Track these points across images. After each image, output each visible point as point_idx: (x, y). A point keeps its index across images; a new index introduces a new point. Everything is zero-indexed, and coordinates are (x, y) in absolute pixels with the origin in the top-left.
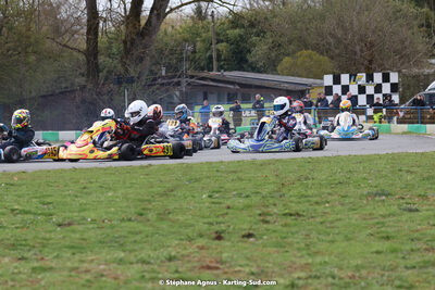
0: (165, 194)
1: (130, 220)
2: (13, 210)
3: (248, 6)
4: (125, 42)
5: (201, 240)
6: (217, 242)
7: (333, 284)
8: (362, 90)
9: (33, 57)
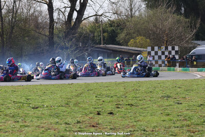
0: (77, 96)
1: (62, 106)
2: (14, 102)
3: (117, 18)
4: (65, 32)
5: (91, 115)
6: (97, 116)
7: (144, 133)
8: (163, 53)
9: (27, 38)
